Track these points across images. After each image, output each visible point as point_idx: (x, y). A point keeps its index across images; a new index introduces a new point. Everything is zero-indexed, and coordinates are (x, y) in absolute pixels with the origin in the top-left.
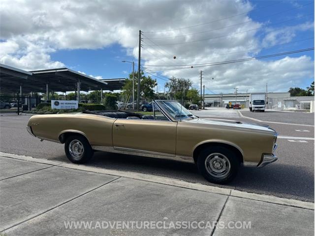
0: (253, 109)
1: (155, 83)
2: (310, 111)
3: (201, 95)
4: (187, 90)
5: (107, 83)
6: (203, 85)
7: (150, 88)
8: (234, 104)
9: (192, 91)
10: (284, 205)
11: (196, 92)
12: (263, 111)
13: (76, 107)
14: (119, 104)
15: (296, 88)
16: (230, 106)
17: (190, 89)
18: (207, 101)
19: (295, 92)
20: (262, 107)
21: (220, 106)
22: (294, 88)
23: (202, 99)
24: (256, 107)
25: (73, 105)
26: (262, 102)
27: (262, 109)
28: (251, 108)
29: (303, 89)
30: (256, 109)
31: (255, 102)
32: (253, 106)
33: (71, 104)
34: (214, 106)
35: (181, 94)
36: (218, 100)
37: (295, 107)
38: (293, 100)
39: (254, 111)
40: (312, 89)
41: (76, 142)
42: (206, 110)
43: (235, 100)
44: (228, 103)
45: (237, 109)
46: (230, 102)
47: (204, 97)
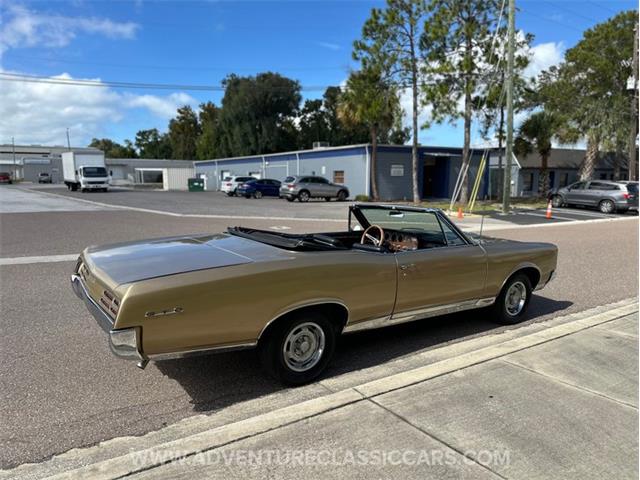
0: (83, 186)
2: (162, 187)
12: (105, 190)
15: (103, 140)
19: (106, 149)
20: (102, 183)
22: (100, 139)
24: (90, 183)
26: (101, 172)
27: (102, 186)
29: (117, 142)
30: (91, 186)
31: (88, 172)
32: (82, 179)
37: (126, 178)
38: (122, 166)
39: (85, 190)
40: (139, 145)
41: (300, 330)
45: (4, 183)
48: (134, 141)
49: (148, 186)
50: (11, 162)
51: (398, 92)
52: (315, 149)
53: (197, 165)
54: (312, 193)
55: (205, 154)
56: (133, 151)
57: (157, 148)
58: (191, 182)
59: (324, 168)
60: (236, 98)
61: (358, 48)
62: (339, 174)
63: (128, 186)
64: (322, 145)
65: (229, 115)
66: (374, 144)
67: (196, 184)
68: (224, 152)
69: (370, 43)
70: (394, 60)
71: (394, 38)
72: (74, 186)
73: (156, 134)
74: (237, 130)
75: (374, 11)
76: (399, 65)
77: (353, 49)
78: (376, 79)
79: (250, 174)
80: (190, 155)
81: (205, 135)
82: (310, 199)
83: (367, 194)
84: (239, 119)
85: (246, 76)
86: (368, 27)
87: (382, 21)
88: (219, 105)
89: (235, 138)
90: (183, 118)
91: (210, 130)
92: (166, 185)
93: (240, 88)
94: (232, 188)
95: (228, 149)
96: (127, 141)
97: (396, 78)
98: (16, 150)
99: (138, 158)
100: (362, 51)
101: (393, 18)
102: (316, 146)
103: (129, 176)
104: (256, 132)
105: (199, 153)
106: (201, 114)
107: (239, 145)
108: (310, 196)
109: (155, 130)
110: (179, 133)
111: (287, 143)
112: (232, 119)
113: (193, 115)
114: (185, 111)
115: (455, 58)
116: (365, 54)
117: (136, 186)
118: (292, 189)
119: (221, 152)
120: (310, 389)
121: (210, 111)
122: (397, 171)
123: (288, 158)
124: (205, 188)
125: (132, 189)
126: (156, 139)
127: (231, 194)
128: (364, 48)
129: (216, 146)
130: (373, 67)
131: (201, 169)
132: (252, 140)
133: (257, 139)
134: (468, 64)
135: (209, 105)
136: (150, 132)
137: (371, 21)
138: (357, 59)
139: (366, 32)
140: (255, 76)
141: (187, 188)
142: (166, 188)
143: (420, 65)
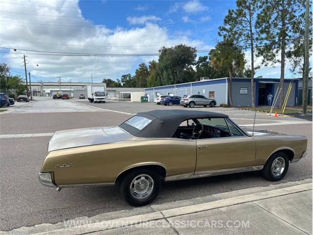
2: (130, 100)
3: (27, 82)
8: (61, 93)
12: (104, 102)
15: (108, 80)
16: (58, 96)
19: (109, 83)
22: (107, 79)
24: (98, 99)
27: (103, 100)
29: (113, 80)
31: (97, 94)
32: (95, 97)
37: (116, 97)
38: (115, 91)
39: (96, 102)
40: (122, 81)
41: (140, 178)
42: (34, 100)
43: (59, 90)
44: (50, 92)
45: (66, 99)
46: (51, 91)
47: (30, 85)
48: (120, 80)
49: (125, 100)
50: (70, 90)
51: (243, 51)
52: (201, 81)
53: (145, 90)
54: (196, 103)
55: (150, 84)
56: (120, 84)
57: (130, 83)
58: (142, 98)
59: (204, 90)
60: (165, 58)
61: (221, 30)
62: (212, 93)
63: (116, 100)
64: (204, 79)
65: (161, 66)
66: (230, 78)
67: (145, 99)
68: (159, 83)
69: (228, 27)
70: (240, 35)
71: (241, 23)
72: (91, 100)
73: (130, 76)
74: (165, 73)
75: (230, 11)
76: (243, 37)
77: (219, 31)
78: (232, 45)
79: (169, 94)
80: (144, 85)
81: (151, 76)
82: (195, 106)
83: (226, 103)
84: (166, 68)
85: (170, 47)
86: (227, 19)
87: (234, 16)
88: (157, 61)
89: (164, 76)
90: (142, 69)
91: (153, 73)
92: (132, 99)
93: (167, 53)
94: (159, 101)
95: (161, 82)
96: (117, 80)
97: (242, 44)
98: (72, 84)
99: (122, 87)
100: (223, 31)
101: (240, 13)
102: (202, 79)
103: (117, 96)
104: (174, 73)
105: (148, 84)
106: (150, 66)
107: (165, 80)
108: (195, 105)
109: (130, 74)
110: (140, 75)
111: (189, 78)
112: (163, 68)
113: (146, 67)
114: (143, 66)
115: (275, 31)
116: (225, 33)
117: (119, 100)
118: (186, 101)
119: (157, 83)
120: (144, 209)
121: (153, 64)
122: (243, 91)
123: (187, 86)
124: (149, 101)
125: (117, 101)
126: (130, 78)
127: (159, 104)
128: (224, 29)
129: (155, 81)
130: (229, 39)
131: (147, 92)
132: (171, 77)
133: (174, 77)
134: (283, 34)
135: (153, 62)
136: (128, 75)
137: (228, 16)
138: (220, 35)
139: (226, 22)
140: (174, 47)
141: (140, 101)
142: (132, 101)
143: (255, 36)
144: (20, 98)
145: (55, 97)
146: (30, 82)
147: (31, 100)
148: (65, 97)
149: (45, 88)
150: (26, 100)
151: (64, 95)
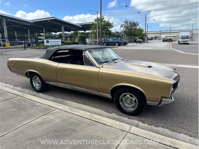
0: (180, 42)
1: (112, 25)
3: (145, 32)
4: (136, 29)
5: (81, 26)
6: (146, 25)
7: (109, 29)
8: (168, 38)
9: (139, 29)
10: (170, 146)
11: (141, 30)
12: (188, 44)
13: (60, 44)
14: (88, 40)
16: (166, 40)
17: (138, 28)
18: (149, 36)
20: (187, 41)
21: (158, 40)
23: (145, 35)
24: (182, 41)
25: (58, 43)
26: (188, 37)
27: (187, 42)
28: (179, 42)
31: (182, 38)
33: (56, 42)
34: (155, 40)
35: (131, 32)
36: (157, 35)
42: (148, 42)
43: (169, 35)
44: (164, 37)
45: (170, 41)
46: (166, 36)
47: (147, 34)
144: (138, 41)
145: (164, 41)
146: (147, 32)
147: (147, 42)
148: (170, 40)
149: (162, 35)
150: (140, 42)
151: (169, 39)
